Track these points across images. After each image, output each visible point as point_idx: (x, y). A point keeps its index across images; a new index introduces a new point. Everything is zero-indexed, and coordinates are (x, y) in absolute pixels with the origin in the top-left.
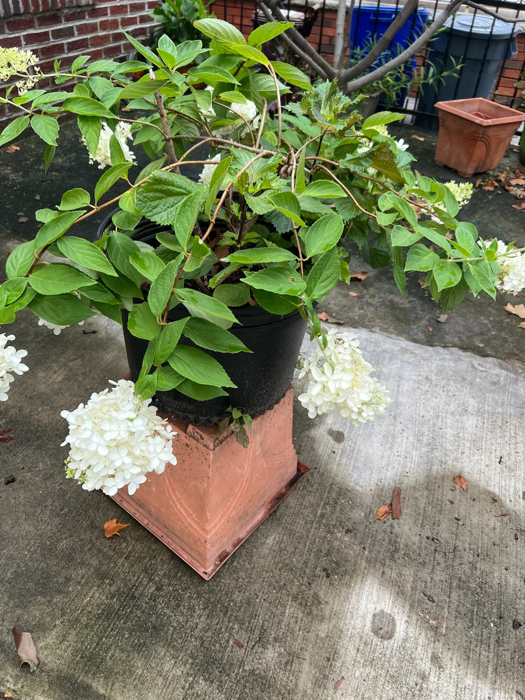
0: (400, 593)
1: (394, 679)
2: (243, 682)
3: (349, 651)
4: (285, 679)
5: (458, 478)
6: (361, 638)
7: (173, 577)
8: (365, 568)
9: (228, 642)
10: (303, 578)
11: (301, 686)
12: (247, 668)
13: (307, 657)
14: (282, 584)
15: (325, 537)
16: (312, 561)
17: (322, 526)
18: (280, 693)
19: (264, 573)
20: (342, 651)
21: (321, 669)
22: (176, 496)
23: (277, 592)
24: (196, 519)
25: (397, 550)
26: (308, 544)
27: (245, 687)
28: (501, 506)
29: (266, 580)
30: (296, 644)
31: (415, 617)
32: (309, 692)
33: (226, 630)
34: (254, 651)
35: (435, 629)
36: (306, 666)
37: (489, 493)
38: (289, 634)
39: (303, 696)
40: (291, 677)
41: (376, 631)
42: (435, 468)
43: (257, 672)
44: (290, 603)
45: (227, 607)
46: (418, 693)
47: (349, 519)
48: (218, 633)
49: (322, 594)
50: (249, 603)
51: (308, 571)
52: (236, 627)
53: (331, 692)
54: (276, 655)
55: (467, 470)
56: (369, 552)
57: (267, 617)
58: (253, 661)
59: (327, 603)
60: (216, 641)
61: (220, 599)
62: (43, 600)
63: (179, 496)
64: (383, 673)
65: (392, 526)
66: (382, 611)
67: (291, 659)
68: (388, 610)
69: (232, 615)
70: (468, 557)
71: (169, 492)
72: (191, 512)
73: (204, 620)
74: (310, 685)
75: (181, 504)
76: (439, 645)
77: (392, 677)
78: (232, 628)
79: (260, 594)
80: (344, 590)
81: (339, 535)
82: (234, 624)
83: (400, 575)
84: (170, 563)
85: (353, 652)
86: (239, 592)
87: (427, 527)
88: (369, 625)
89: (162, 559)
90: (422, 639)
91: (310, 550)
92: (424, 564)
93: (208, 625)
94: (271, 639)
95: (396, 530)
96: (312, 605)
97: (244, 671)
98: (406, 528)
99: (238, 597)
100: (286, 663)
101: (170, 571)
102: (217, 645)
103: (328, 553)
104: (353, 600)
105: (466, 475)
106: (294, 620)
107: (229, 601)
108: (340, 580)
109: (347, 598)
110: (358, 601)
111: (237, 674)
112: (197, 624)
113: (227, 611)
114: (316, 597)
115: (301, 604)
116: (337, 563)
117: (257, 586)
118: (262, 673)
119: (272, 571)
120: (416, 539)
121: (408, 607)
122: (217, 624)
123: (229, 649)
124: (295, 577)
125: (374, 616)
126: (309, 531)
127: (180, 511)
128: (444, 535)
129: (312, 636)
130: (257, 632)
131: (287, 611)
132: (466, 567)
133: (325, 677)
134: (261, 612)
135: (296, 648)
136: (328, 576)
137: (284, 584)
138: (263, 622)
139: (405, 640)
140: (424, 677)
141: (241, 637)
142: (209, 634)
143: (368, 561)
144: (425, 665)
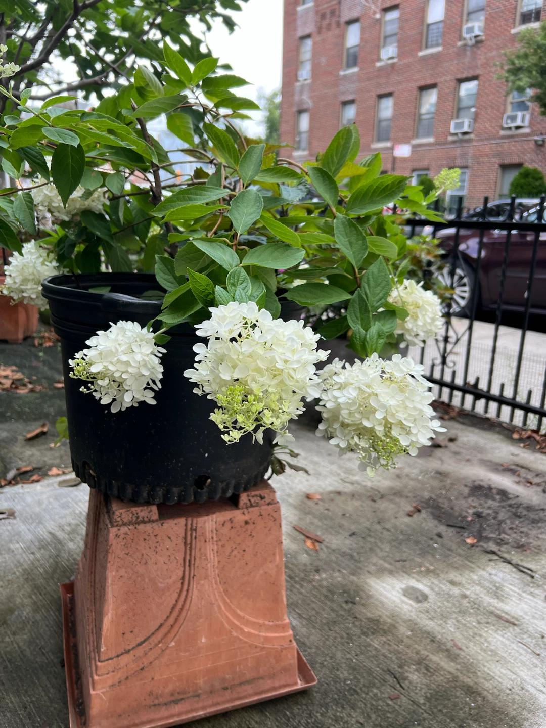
0: (391, 573)
1: (463, 612)
2: (435, 710)
3: (430, 625)
4: (442, 678)
5: (308, 497)
6: (420, 612)
7: (288, 720)
8: (359, 579)
9: (388, 705)
10: (347, 619)
11: (453, 671)
12: (422, 701)
13: (426, 653)
14: (345, 635)
15: (314, 586)
16: (335, 606)
17: (302, 583)
18: (455, 688)
19: (327, 642)
20: (428, 629)
21: (442, 651)
22: (238, 617)
23: (353, 643)
25: (352, 557)
26: (314, 599)
27: (440, 710)
28: (345, 493)
29: (335, 644)
30: (411, 655)
31: (414, 575)
32: (458, 667)
33: (375, 700)
34: (406, 688)
35: (428, 571)
36: (435, 658)
37: (331, 492)
38: (400, 656)
39: (461, 673)
40: (442, 673)
41: (418, 601)
42: (291, 500)
43: (429, 695)
44: (368, 640)
45: (351, 688)
46: (476, 606)
47: (305, 565)
48: (376, 709)
49: (369, 615)
50: (354, 669)
51: (343, 613)
52: (375, 691)
53: (463, 653)
54: (416, 673)
55: (304, 490)
56: (345, 569)
57: (375, 662)
58: (416, 693)
59: (380, 616)
60: (384, 715)
61: (339, 690)
63: (241, 614)
64: (454, 616)
65: (327, 547)
66: (402, 589)
67: (423, 664)
68: (404, 586)
69: (361, 689)
70: (378, 527)
71: (229, 621)
72: (261, 621)
73: (357, 714)
74: (452, 664)
75: (247, 623)
76: (442, 576)
77: (459, 612)
78: (376, 695)
79: (349, 656)
80: (372, 600)
81: (317, 577)
82: (372, 691)
83: (375, 565)
84: (266, 716)
85: (432, 623)
86: (338, 670)
87: (341, 531)
88: (411, 602)
89: (256, 723)
90: (436, 582)
91: (322, 602)
92: (371, 549)
93: (363, 713)
94: (400, 670)
95: (334, 546)
96: (378, 627)
97: (424, 704)
98: (334, 541)
99: (344, 674)
100: (427, 670)
101: (277, 721)
102: (389, 715)
103: (333, 593)
104: (385, 600)
105: (308, 492)
106: (387, 646)
107: (345, 683)
108: (361, 598)
109: (381, 602)
110: (387, 598)
111: (425, 711)
112: (358, 722)
113: (355, 690)
114: (371, 620)
115: (373, 633)
116: (345, 592)
117: (339, 655)
118: (431, 691)
119: (328, 636)
120: (347, 542)
121: (405, 575)
122: (365, 705)
123: (397, 707)
124: (343, 624)
125: (404, 595)
126: (301, 593)
127: (249, 635)
128: (353, 528)
129: (406, 640)
130: (388, 677)
131: (376, 645)
132: (385, 532)
133: (448, 650)
134: (367, 664)
135: (416, 657)
136: (355, 603)
137: (348, 634)
138: (379, 667)
139: (432, 589)
140: (465, 596)
141: (388, 692)
142: (374, 716)
143: (353, 574)
144: (456, 591)
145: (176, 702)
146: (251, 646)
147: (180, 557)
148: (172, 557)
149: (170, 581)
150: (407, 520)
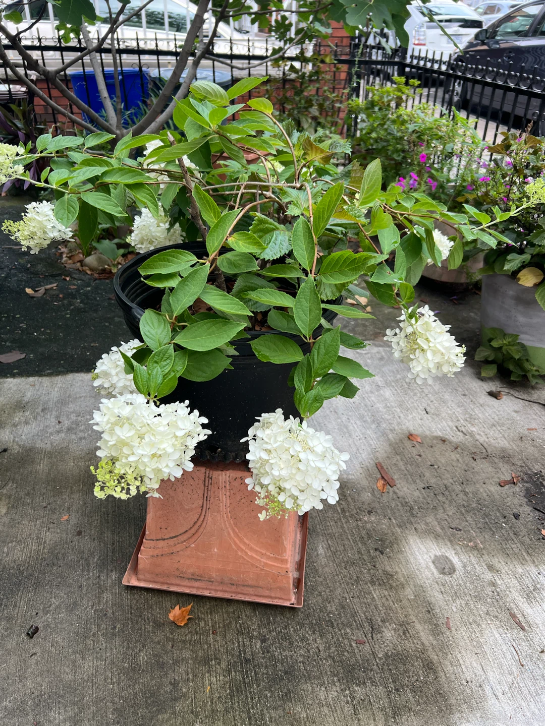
0: (437, 537)
1: (478, 598)
2: (386, 668)
3: (437, 597)
4: (412, 645)
5: (410, 436)
6: (437, 582)
7: (268, 624)
8: (402, 533)
9: (351, 646)
10: (366, 564)
11: (427, 643)
12: (380, 656)
13: (414, 619)
14: (355, 578)
15: (358, 526)
16: (363, 549)
17: (349, 519)
18: (417, 658)
19: (336, 578)
20: (433, 600)
21: (430, 621)
22: (245, 543)
23: (357, 587)
24: (272, 555)
25: (411, 508)
26: (350, 537)
27: (390, 670)
28: (450, 443)
29: (342, 582)
30: (400, 615)
31: (458, 548)
32: (435, 643)
33: (343, 638)
34: (375, 639)
35: (475, 548)
36: (418, 626)
37: (436, 438)
38: (389, 611)
39: (433, 649)
40: (415, 641)
41: (443, 572)
42: (390, 436)
43: (390, 653)
44: (372, 589)
45: (330, 621)
46: (498, 597)
47: (363, 503)
48: (338, 644)
49: (388, 569)
50: (343, 607)
51: (366, 558)
52: (348, 631)
53: (448, 633)
54: (393, 632)
55: (411, 428)
56: (395, 519)
57: (364, 609)
58: (381, 648)
59: (396, 572)
60: (342, 651)
61: (319, 618)
62: (166, 716)
63: (247, 542)
64: (468, 598)
65: (395, 492)
66: (436, 556)
67: (404, 628)
68: (439, 554)
69: (338, 624)
70: (458, 488)
71: (235, 544)
72: (264, 552)
73: (321, 642)
74: (431, 638)
75: (251, 549)
76: (486, 557)
77: (476, 597)
78: (346, 634)
79: (346, 595)
80: (400, 556)
81: (366, 518)
82: (345, 630)
83: (427, 524)
85: (441, 596)
86: (329, 603)
87: (418, 481)
88: (435, 571)
89: (246, 615)
90: (474, 560)
91: (355, 542)
92: (435, 508)
93: (326, 643)
94: (380, 624)
95: (400, 494)
96: (388, 581)
97: (380, 659)
98: (405, 489)
99: (332, 607)
100: (404, 633)
101: (261, 621)
102: (346, 654)
103: (369, 536)
104: (412, 560)
105: (413, 432)
106: (384, 599)
107: (328, 615)
108: (392, 551)
109: (407, 561)
110: (415, 559)
111: (377, 664)
112: (318, 648)
113: (332, 623)
114: (386, 573)
115: (380, 584)
116: (381, 540)
117: (339, 591)
118: (394, 651)
119: (340, 572)
120: (417, 493)
121: (449, 543)
122: (333, 638)
123: (356, 651)
124: (360, 567)
125: (433, 562)
126: (342, 527)
127: (252, 557)
128: (433, 481)
129: (405, 602)
130: (366, 625)
131: (375, 596)
132: (461, 495)
133: (436, 625)
134: (357, 607)
135: (402, 618)
136: (382, 553)
137: (358, 577)
138: (364, 614)
139: (464, 566)
140: (494, 584)
141: (358, 636)
142: (333, 649)
143: (400, 527)
144: (488, 576)
145: (196, 580)
146: (252, 565)
147: (201, 493)
148: (195, 491)
149: (193, 506)
150: (494, 489)
